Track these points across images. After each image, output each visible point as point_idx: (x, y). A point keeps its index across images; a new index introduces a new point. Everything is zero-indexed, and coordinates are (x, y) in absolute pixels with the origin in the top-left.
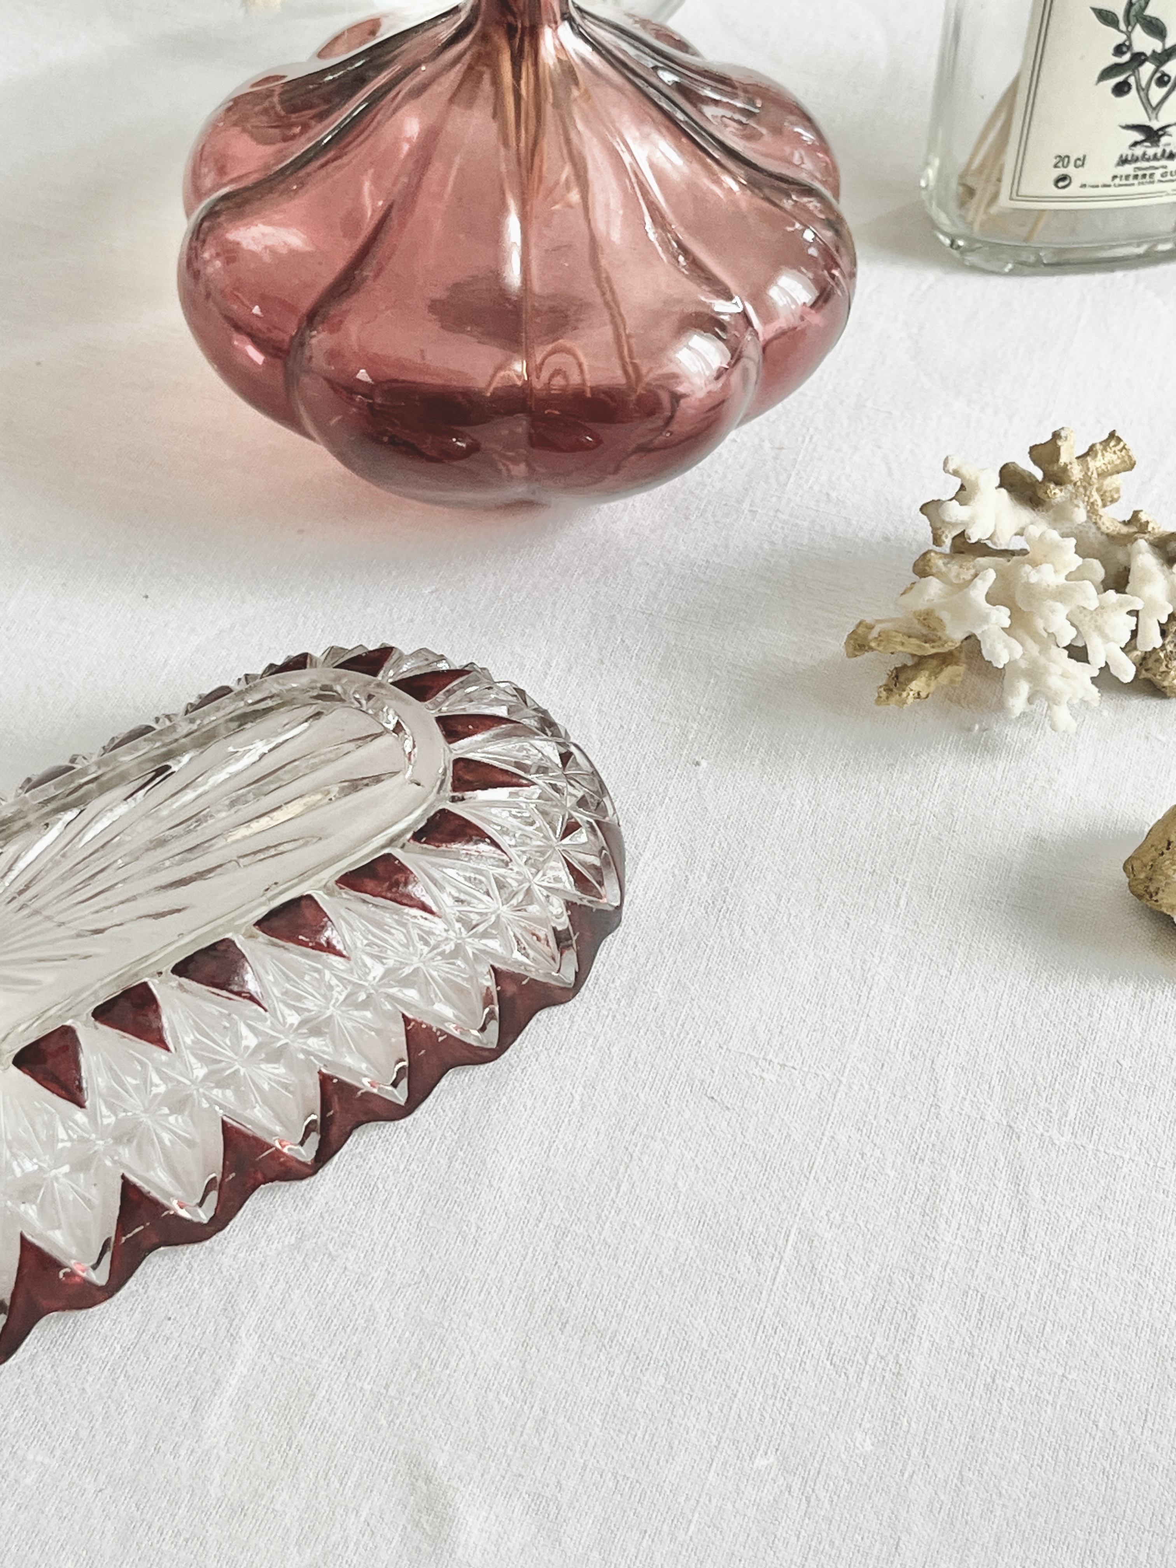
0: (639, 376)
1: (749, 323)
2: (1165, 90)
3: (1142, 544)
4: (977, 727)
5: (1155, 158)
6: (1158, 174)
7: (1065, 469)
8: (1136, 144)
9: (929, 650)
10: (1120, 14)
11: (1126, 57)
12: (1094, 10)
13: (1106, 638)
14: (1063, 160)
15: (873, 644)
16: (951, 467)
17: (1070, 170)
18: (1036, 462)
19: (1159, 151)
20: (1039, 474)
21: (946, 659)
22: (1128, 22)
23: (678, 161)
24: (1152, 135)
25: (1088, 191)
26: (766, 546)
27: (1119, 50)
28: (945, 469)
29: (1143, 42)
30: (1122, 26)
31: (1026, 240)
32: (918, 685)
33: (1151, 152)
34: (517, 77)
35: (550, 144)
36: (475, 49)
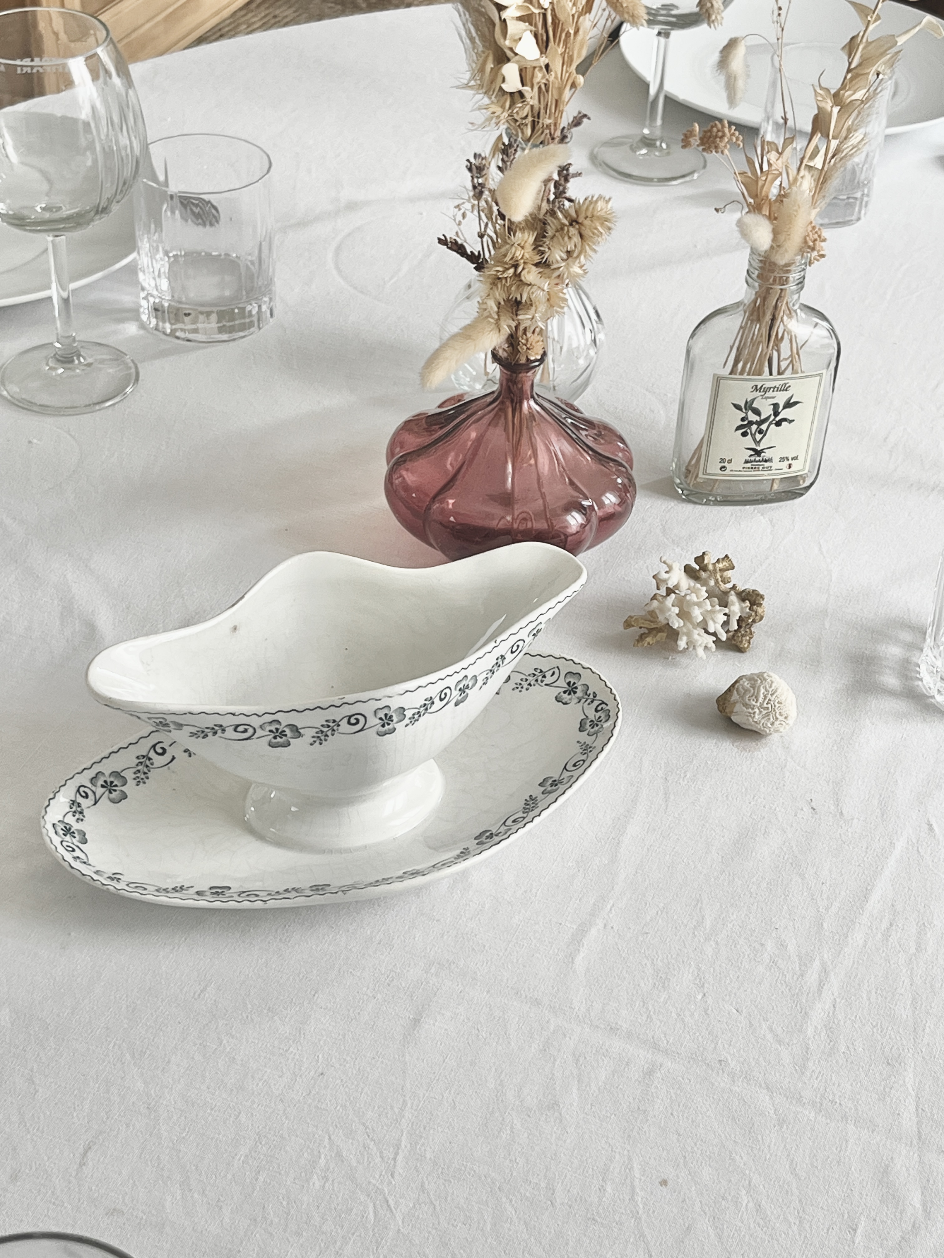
0: (553, 527)
1: (594, 510)
2: (762, 435)
3: (732, 592)
4: (670, 657)
5: (759, 461)
6: (761, 468)
7: (706, 565)
8: (751, 455)
9: (653, 626)
10: (743, 406)
11: (746, 423)
12: (733, 404)
13: (715, 622)
14: (723, 460)
15: (633, 623)
16: (663, 560)
17: (726, 464)
18: (696, 563)
19: (761, 459)
20: (697, 568)
21: (659, 630)
22: (746, 409)
23: (570, 449)
24: (758, 453)
25: (732, 473)
26: (599, 594)
27: (743, 419)
28: (661, 561)
29: (752, 417)
30: (744, 410)
31: (711, 491)
32: (649, 639)
33: (758, 459)
34: (513, 417)
35: (525, 440)
36: (499, 406)
